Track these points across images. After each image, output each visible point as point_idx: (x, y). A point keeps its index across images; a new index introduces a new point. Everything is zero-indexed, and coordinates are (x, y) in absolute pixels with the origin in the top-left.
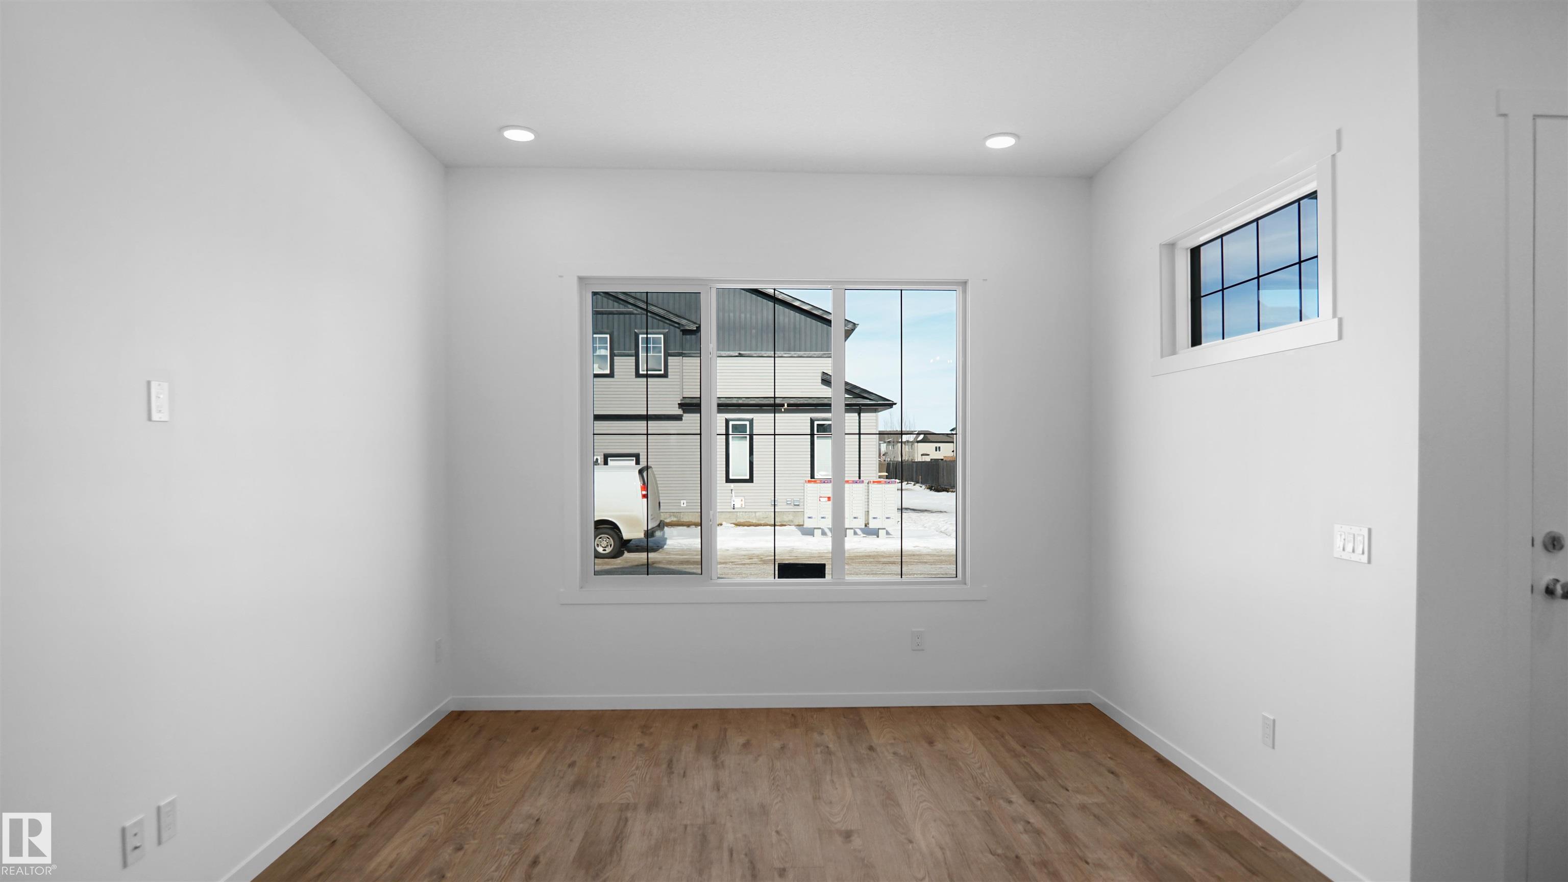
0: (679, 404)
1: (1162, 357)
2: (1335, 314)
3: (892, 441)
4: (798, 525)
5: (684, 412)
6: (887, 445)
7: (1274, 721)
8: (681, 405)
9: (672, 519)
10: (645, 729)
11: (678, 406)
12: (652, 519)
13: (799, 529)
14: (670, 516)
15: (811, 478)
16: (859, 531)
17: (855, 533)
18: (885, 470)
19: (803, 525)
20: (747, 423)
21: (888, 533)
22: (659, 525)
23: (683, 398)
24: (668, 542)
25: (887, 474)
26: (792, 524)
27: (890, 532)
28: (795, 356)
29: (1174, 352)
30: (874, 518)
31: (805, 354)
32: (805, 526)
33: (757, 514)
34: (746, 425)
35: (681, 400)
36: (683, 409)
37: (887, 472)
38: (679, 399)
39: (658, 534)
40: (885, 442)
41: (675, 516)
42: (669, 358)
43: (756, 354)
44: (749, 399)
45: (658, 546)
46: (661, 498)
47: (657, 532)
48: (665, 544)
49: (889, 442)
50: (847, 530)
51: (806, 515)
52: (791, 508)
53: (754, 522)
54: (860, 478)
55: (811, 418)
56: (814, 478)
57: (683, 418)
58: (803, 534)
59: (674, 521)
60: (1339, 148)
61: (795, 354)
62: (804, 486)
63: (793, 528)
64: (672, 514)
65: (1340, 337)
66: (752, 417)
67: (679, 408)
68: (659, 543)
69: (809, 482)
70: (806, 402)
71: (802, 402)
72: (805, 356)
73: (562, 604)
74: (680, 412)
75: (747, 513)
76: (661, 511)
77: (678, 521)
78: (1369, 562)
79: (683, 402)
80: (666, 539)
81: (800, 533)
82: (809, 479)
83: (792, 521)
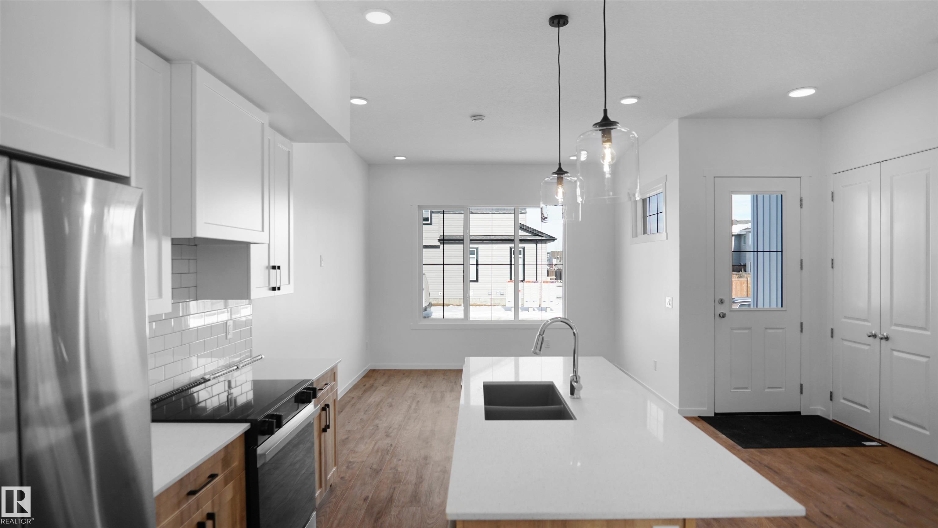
0: (438, 239)
1: (633, 237)
2: (666, 232)
3: (560, 257)
4: (503, 306)
5: (441, 244)
6: (556, 260)
7: (656, 362)
8: (439, 240)
9: (434, 302)
10: (444, 374)
11: (437, 240)
12: (426, 301)
13: (503, 308)
14: (433, 300)
15: (510, 280)
16: (536, 309)
17: (534, 310)
18: (555, 275)
19: (505, 306)
20: (475, 250)
21: (551, 310)
22: (429, 305)
23: (440, 236)
24: (433, 314)
25: (555, 277)
26: (499, 305)
27: (553, 309)
28: (501, 213)
29: (637, 236)
30: (544, 302)
31: (507, 212)
32: (506, 306)
33: (480, 299)
34: (474, 251)
35: (439, 237)
36: (440, 242)
37: (555, 276)
38: (438, 237)
39: (428, 309)
40: (555, 258)
41: (436, 301)
42: (433, 214)
43: (480, 212)
44: (476, 237)
45: (428, 316)
46: (430, 290)
47: (428, 308)
48: (432, 315)
49: (558, 258)
50: (529, 308)
51: (507, 300)
52: (499, 296)
53: (479, 304)
54: (537, 280)
55: (510, 247)
56: (512, 280)
57: (440, 247)
58: (506, 310)
59: (435, 303)
60: (666, 181)
61: (502, 212)
62: (506, 284)
63: (500, 307)
64: (434, 299)
65: (667, 239)
66: (478, 247)
67: (438, 241)
68: (429, 314)
69: (509, 282)
70: (507, 238)
71: (505, 238)
72: (507, 213)
73: (412, 329)
74: (439, 244)
75: (475, 299)
76: (430, 297)
77: (438, 303)
78: (672, 308)
79: (440, 238)
80: (432, 312)
81: (504, 310)
82: (509, 280)
83: (499, 303)
